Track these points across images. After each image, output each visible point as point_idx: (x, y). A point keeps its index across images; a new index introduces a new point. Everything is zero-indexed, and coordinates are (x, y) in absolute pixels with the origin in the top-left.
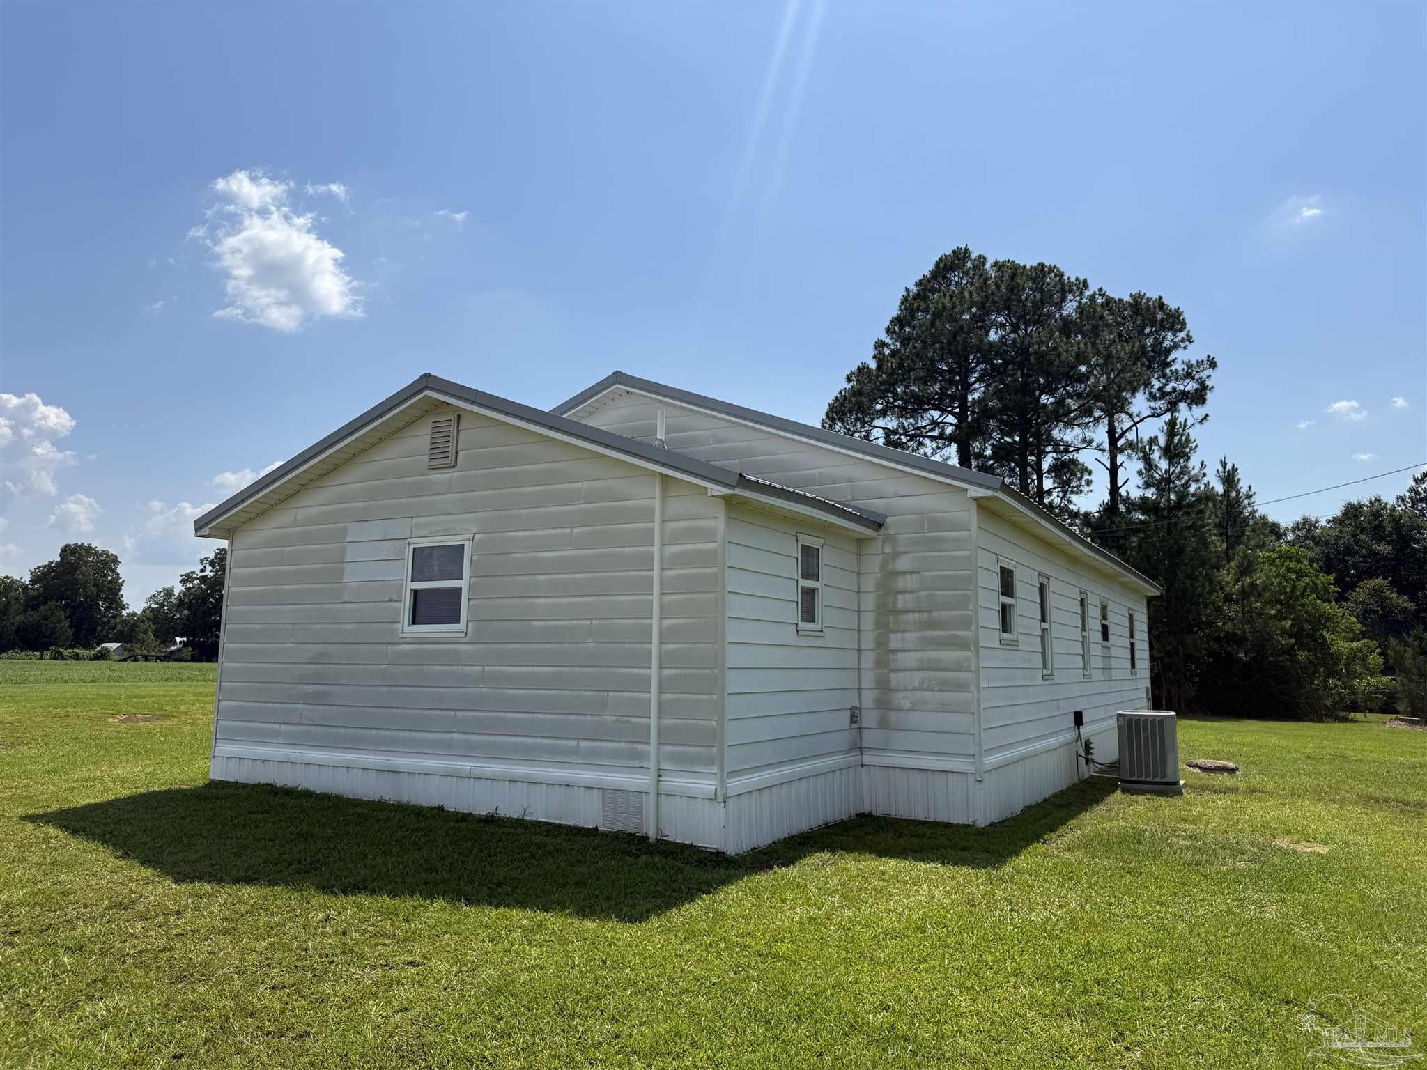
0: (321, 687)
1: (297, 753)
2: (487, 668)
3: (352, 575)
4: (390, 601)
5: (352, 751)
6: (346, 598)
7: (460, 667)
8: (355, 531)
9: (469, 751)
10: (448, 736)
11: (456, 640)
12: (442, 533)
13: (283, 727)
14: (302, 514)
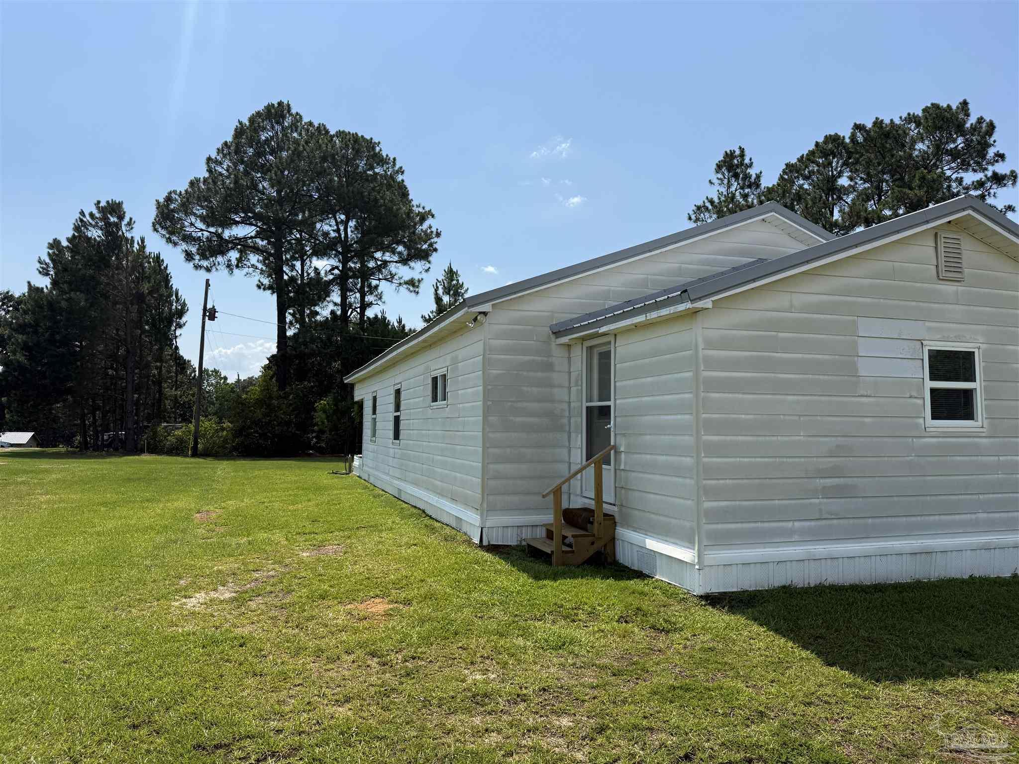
0: (842, 479)
1: (821, 549)
2: (1001, 458)
3: (865, 369)
4: (911, 397)
5: (881, 539)
6: (862, 392)
7: (980, 457)
8: (866, 326)
9: (991, 527)
10: (973, 516)
11: (975, 434)
12: (954, 339)
13: (797, 524)
14: (799, 299)
